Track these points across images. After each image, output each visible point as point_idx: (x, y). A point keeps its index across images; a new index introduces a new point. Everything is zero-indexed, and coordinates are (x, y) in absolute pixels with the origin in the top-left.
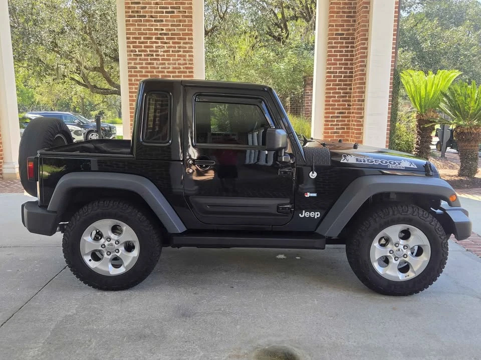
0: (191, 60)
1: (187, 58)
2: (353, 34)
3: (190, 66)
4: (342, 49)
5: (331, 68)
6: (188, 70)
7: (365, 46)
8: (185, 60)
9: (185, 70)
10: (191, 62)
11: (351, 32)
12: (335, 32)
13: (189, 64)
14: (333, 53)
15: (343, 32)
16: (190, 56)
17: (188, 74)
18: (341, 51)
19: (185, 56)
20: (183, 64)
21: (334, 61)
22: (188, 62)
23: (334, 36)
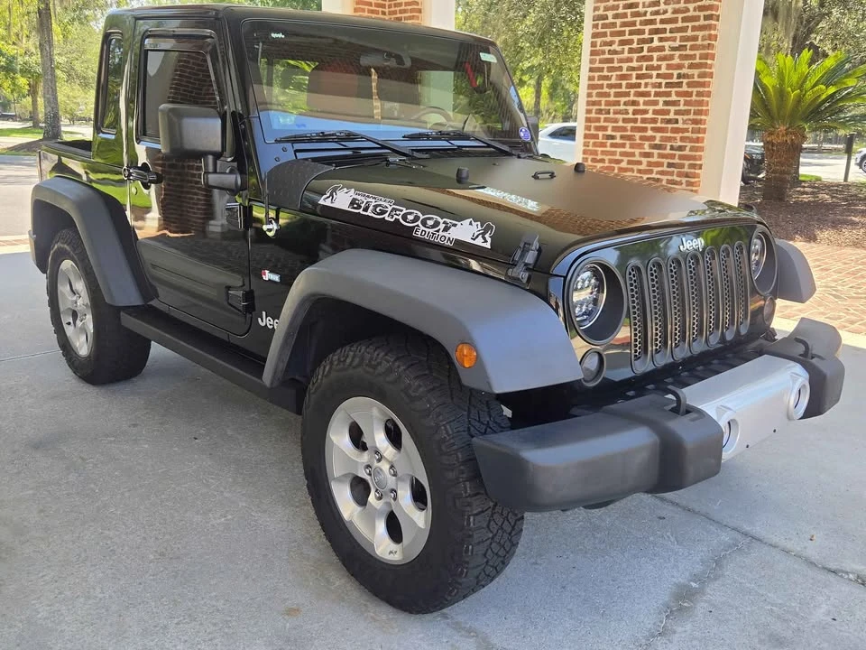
6: (702, 14)
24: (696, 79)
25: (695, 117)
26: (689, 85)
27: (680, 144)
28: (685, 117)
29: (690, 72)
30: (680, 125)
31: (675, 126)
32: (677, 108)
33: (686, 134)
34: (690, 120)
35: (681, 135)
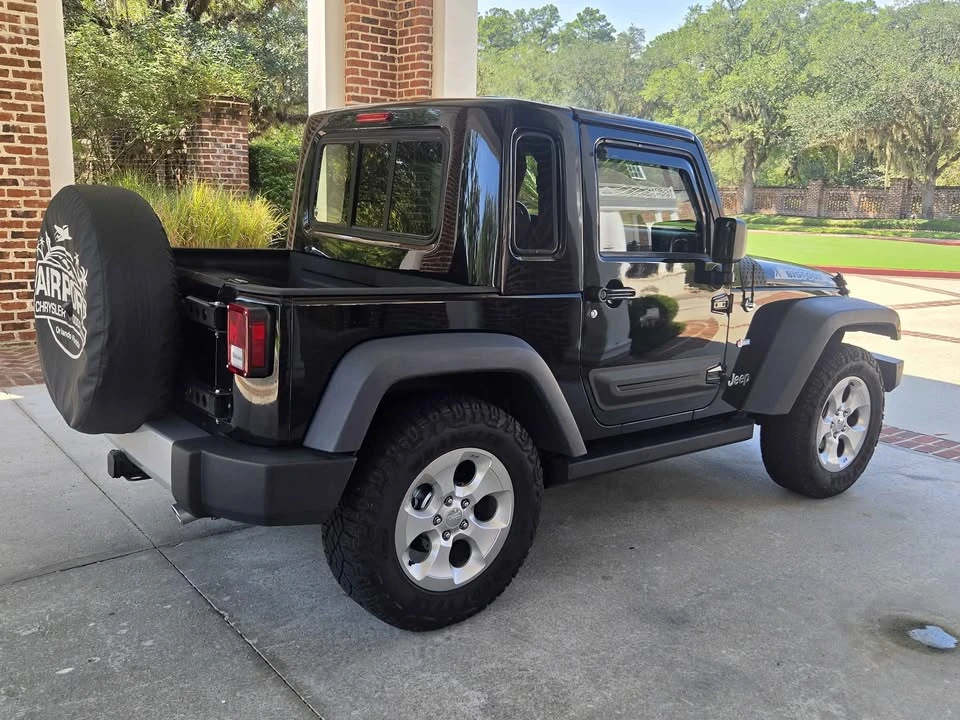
0: (34, 32)
1: (23, 24)
2: (393, 24)
3: (30, 47)
4: (375, 53)
5: (357, 88)
6: (25, 59)
7: (429, 52)
8: (14, 29)
9: (17, 57)
10: (34, 38)
11: (389, 18)
12: (362, 15)
13: (29, 41)
14: (360, 59)
15: (376, 17)
16: (29, 20)
17: (27, 68)
18: (375, 57)
19: (14, 19)
20: (11, 41)
21: (362, 74)
22: (25, 37)
23: (361, 23)
24: (32, 134)
25: (40, 178)
26: (23, 140)
27: (24, 209)
28: (27, 178)
29: (23, 125)
30: (21, 187)
31: (14, 187)
32: (12, 167)
33: (32, 198)
34: (34, 180)
35: (24, 198)
